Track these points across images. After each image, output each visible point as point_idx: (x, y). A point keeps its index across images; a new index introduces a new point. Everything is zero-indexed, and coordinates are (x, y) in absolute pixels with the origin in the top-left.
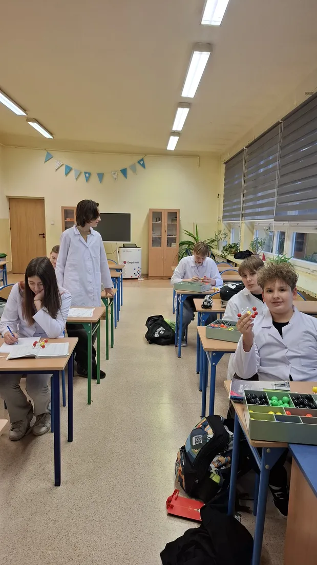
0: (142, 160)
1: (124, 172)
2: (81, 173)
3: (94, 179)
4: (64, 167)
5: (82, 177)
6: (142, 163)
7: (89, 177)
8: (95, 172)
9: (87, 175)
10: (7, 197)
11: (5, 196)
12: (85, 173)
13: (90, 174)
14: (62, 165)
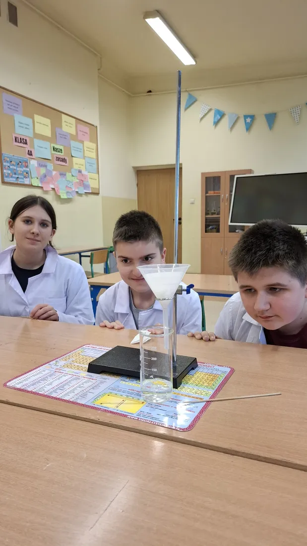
2: (238, 118)
3: (261, 124)
4: (212, 113)
5: (241, 124)
7: (252, 122)
8: (260, 112)
9: (249, 120)
10: (134, 168)
11: (132, 168)
12: (246, 117)
13: (253, 117)
14: (210, 110)
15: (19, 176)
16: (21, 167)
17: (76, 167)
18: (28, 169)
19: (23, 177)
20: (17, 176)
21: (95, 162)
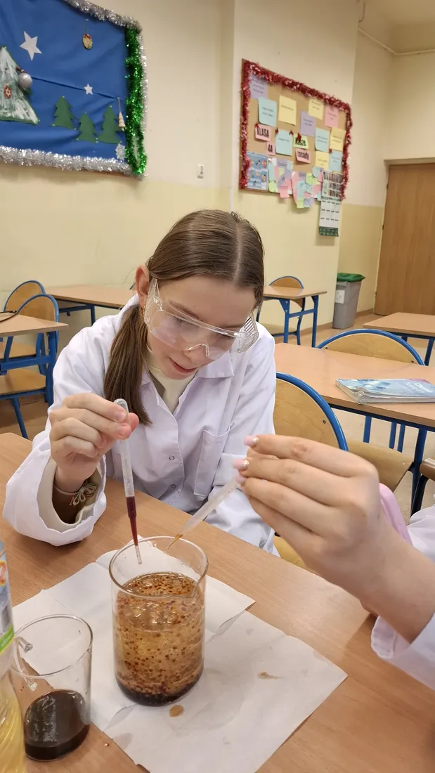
10: (386, 161)
11: (383, 162)
15: (258, 180)
16: (260, 168)
17: (318, 164)
18: (266, 170)
19: (260, 181)
20: (254, 180)
21: (341, 155)
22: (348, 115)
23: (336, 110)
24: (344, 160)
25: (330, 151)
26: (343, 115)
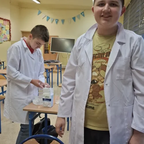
0: (83, 12)
1: (74, 19)
2: (54, 20)
3: (60, 22)
6: (83, 14)
7: (58, 21)
8: (60, 19)
10: (21, 31)
12: (56, 20)
13: (58, 20)
14: (45, 16)
17: (3, 33)
21: (9, 31)
22: (10, 22)
23: (6, 22)
24: (10, 32)
25: (6, 30)
26: (8, 22)
